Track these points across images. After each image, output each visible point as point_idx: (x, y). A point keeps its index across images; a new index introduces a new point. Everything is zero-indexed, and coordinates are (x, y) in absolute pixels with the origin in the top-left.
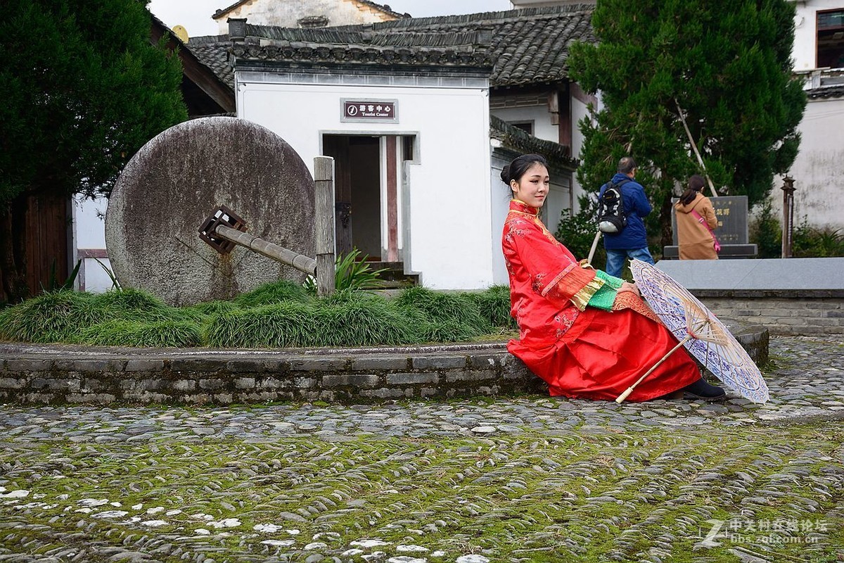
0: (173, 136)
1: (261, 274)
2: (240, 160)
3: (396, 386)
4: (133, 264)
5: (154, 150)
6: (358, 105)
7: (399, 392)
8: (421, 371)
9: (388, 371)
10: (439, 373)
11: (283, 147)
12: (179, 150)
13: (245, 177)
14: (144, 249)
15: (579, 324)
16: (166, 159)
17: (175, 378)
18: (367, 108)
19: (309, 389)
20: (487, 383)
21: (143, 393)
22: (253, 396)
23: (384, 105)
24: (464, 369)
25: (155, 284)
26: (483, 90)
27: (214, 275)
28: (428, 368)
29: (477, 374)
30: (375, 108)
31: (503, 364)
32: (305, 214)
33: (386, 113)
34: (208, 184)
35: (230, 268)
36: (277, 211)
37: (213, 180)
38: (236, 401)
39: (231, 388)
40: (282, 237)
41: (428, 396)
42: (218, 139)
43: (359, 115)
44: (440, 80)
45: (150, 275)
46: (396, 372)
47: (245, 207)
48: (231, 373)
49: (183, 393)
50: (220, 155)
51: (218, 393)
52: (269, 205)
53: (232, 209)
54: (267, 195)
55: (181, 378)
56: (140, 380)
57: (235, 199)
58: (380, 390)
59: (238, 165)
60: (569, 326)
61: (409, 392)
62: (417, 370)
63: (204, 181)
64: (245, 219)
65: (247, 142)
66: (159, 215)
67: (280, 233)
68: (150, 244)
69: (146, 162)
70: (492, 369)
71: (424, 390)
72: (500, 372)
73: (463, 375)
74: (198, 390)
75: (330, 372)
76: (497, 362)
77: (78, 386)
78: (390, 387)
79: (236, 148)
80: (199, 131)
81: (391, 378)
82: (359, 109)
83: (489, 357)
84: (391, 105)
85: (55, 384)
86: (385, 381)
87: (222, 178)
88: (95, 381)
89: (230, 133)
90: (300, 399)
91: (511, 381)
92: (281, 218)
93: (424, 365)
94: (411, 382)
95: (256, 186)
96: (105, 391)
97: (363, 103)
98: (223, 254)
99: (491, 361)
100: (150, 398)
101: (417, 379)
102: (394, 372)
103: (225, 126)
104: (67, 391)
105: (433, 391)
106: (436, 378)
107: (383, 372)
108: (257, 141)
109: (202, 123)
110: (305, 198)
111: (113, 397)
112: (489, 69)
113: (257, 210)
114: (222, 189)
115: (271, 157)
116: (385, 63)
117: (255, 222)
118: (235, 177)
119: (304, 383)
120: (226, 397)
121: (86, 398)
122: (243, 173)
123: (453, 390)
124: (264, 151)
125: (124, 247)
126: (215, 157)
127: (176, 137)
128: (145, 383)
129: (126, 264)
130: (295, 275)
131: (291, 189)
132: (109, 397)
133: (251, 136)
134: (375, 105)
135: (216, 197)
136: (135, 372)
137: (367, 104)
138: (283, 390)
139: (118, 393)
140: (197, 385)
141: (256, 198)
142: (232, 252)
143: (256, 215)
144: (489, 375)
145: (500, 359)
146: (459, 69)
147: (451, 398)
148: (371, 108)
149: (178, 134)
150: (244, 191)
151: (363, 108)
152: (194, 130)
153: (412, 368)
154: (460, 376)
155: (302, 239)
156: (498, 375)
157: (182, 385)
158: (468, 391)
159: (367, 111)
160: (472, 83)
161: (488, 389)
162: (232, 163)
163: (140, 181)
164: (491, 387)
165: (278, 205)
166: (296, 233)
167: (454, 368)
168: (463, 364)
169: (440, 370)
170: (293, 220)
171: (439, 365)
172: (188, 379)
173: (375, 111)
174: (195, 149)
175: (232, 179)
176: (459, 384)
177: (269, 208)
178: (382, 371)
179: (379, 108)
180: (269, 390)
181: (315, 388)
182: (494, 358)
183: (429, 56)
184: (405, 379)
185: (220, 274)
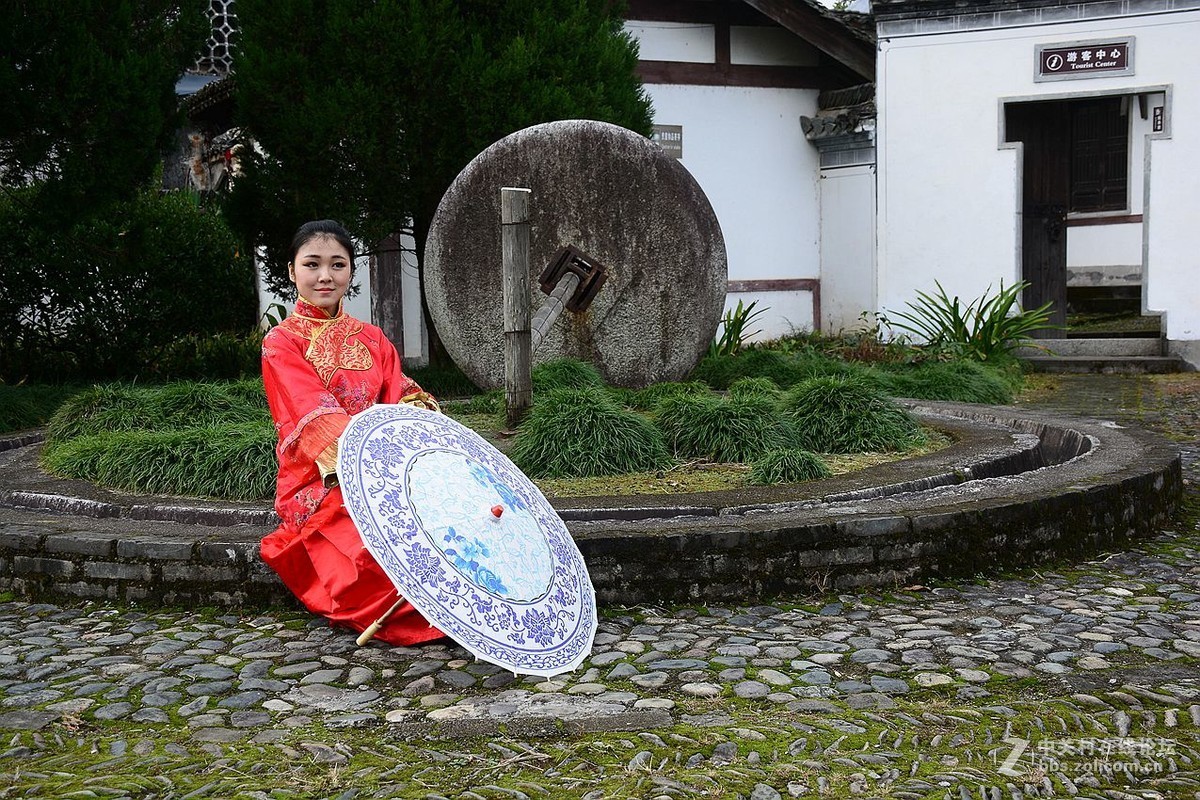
0: (496, 152)
1: (634, 340)
2: (590, 180)
3: (96, 581)
4: (458, 327)
5: (473, 173)
6: (1064, 52)
7: (99, 590)
8: (127, 561)
9: (86, 557)
10: (152, 566)
11: (654, 158)
12: (505, 171)
13: (600, 204)
14: (470, 307)
15: (326, 506)
16: (489, 185)
18: (1079, 56)
20: (225, 586)
23: (1108, 48)
24: (189, 563)
25: (488, 354)
27: (567, 341)
28: (138, 557)
29: (210, 572)
30: (1093, 54)
31: (250, 559)
32: (694, 254)
34: (548, 217)
35: (588, 331)
36: (651, 251)
37: (554, 210)
40: (662, 288)
41: (135, 599)
42: (557, 153)
43: (1066, 68)
45: (481, 341)
46: (96, 559)
47: (602, 246)
50: (561, 175)
52: (637, 242)
53: (583, 251)
54: (633, 228)
57: (586, 236)
58: (78, 585)
59: (589, 187)
60: (313, 509)
61: (112, 590)
62: (122, 560)
63: (542, 212)
64: (603, 264)
65: (599, 155)
66: (485, 261)
67: (657, 282)
68: (476, 299)
69: (464, 190)
70: (232, 565)
71: (131, 590)
72: (247, 571)
73: (188, 572)
75: (22, 552)
76: (241, 555)
78: (90, 581)
79: (585, 164)
80: (532, 143)
81: (91, 568)
82: (1065, 59)
83: (228, 547)
86: (82, 572)
87: (567, 207)
89: (575, 143)
91: (263, 585)
92: (657, 261)
93: (131, 552)
94: (114, 577)
95: (617, 217)
97: (1072, 49)
98: (575, 313)
99: (232, 554)
101: (123, 573)
102: (95, 560)
103: (567, 133)
105: (142, 593)
106: (148, 574)
107: (79, 557)
108: (615, 151)
109: (536, 132)
110: (693, 230)
113: (620, 250)
114: (566, 223)
115: (638, 174)
117: (619, 268)
118: (585, 204)
122: (596, 199)
123: (173, 595)
124: (625, 166)
125: (444, 304)
126: (554, 179)
127: (501, 152)
129: (449, 327)
130: (687, 343)
131: (670, 218)
133: (605, 145)
134: (1094, 49)
135: (559, 234)
137: (1079, 50)
141: (618, 232)
142: (589, 310)
143: (620, 257)
144: (228, 575)
145: (245, 551)
147: (170, 605)
148: (1086, 56)
149: (503, 149)
150: (599, 225)
151: (1072, 57)
152: (524, 143)
153: (116, 555)
154: (183, 572)
155: (693, 290)
156: (243, 576)
158: (195, 598)
159: (1079, 61)
161: (226, 597)
162: (580, 185)
163: (457, 215)
164: (231, 594)
165: (651, 242)
166: (684, 280)
167: (174, 560)
168: (187, 555)
169: (153, 561)
170: (676, 263)
171: (152, 554)
173: (1094, 59)
174: (527, 169)
175: (580, 208)
176: (182, 585)
177: (638, 246)
178: (78, 555)
179: (1101, 54)
182: (236, 549)
184: (106, 572)
185: (574, 339)
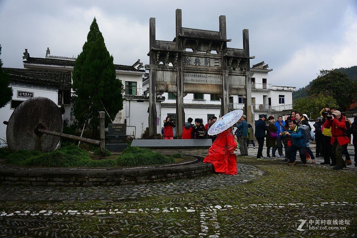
6: (22, 92)
17: (152, 175)
18: (25, 94)
19: (182, 176)
21: (143, 180)
22: (170, 179)
23: (30, 93)
26: (56, 92)
30: (27, 94)
33: (30, 96)
38: (167, 181)
39: (166, 177)
43: (23, 96)
44: (45, 88)
48: (165, 173)
49: (154, 179)
51: (162, 179)
55: (153, 175)
56: (142, 176)
74: (158, 178)
75: (186, 171)
77: (124, 179)
81: (196, 171)
82: (23, 94)
84: (32, 94)
85: (116, 179)
88: (129, 178)
90: (180, 178)
96: (132, 180)
97: (24, 92)
100: (145, 181)
104: (120, 181)
107: (195, 170)
111: (134, 182)
112: (59, 87)
116: (32, 82)
119: (181, 174)
120: (164, 180)
121: (126, 183)
128: (144, 177)
132: (133, 182)
134: (27, 93)
136: (141, 174)
137: (25, 93)
138: (177, 176)
139: (136, 181)
140: (157, 177)
146: (51, 86)
148: (26, 94)
151: (24, 94)
157: (154, 177)
159: (25, 95)
160: (54, 90)
172: (155, 175)
173: (27, 95)
179: (28, 94)
180: (174, 176)
181: (183, 175)
183: (44, 81)
